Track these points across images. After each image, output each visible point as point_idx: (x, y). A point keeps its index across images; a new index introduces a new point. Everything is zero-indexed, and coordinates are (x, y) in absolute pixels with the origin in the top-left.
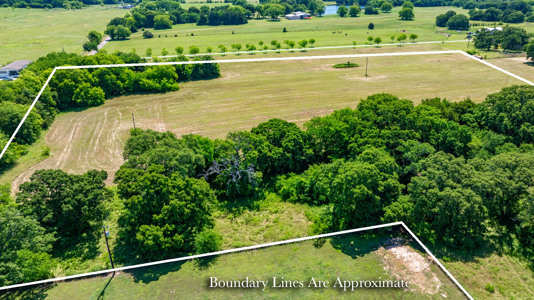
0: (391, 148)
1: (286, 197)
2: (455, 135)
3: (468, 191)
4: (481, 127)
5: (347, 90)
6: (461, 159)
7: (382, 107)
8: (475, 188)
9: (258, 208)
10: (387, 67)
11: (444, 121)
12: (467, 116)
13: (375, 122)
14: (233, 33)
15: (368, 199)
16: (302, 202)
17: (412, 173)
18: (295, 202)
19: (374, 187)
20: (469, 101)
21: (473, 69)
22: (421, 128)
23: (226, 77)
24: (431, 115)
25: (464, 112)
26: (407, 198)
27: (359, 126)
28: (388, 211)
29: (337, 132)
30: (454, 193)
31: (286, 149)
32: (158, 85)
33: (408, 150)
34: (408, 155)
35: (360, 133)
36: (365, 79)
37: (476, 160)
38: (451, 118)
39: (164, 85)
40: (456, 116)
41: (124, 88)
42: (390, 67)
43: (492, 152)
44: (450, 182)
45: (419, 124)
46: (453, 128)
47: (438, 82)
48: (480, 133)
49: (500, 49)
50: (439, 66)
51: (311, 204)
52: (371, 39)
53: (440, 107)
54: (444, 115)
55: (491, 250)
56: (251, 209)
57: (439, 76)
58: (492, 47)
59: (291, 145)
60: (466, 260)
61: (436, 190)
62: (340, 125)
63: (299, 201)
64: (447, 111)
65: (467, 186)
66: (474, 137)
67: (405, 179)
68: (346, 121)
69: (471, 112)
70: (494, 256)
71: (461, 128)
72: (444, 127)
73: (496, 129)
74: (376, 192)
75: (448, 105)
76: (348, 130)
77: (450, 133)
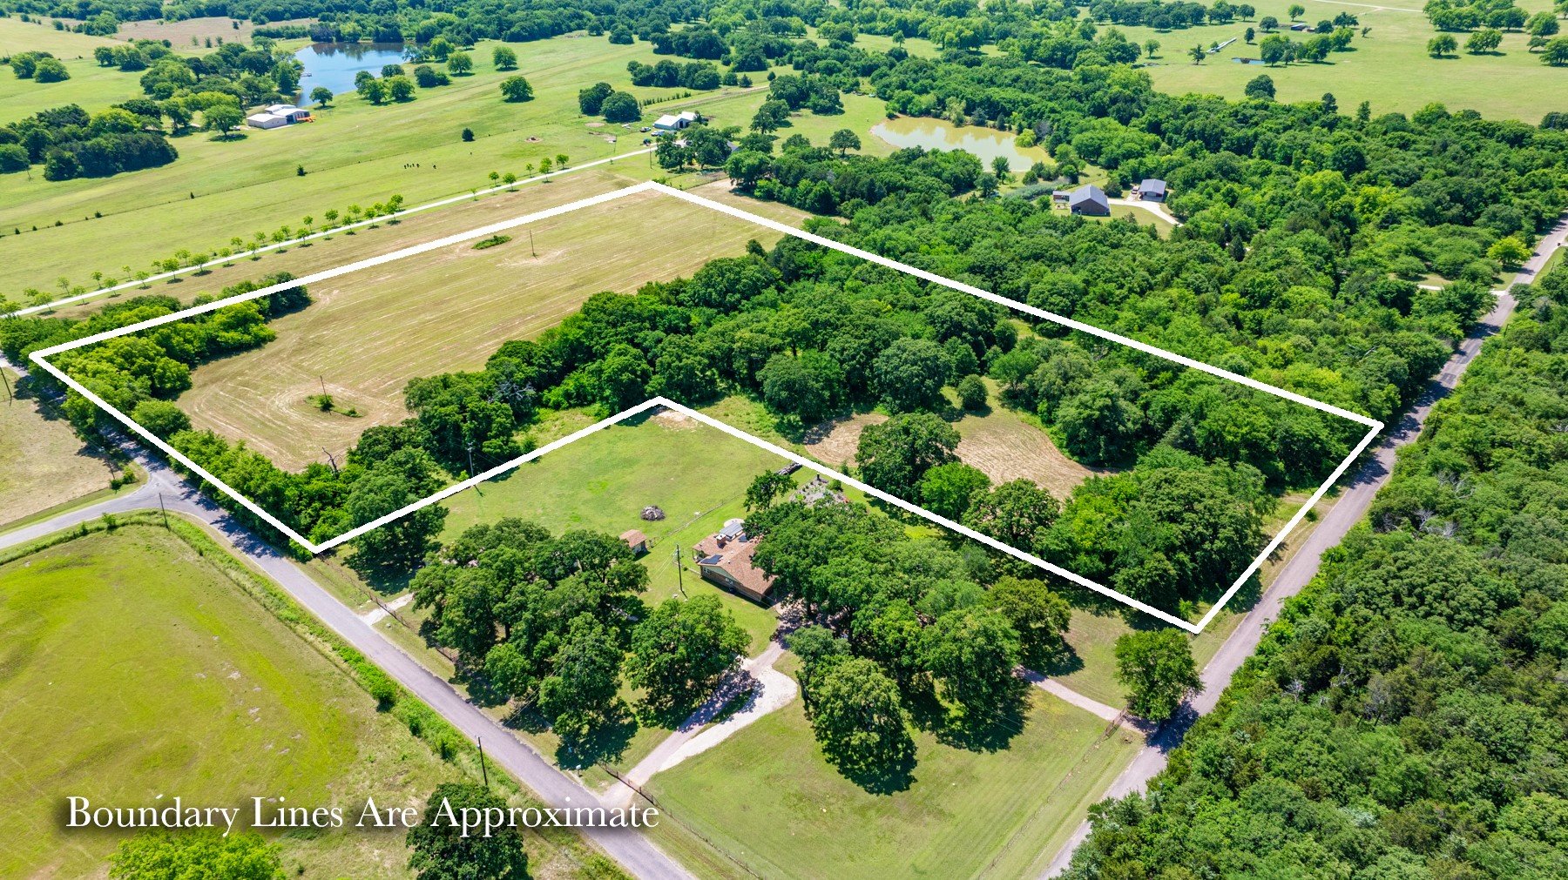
0: (631, 342)
1: (557, 407)
2: (677, 318)
3: (698, 358)
4: (697, 305)
5: (524, 285)
6: (688, 336)
7: (609, 306)
8: (702, 355)
9: (539, 420)
10: (553, 233)
11: (664, 307)
12: (682, 296)
13: (608, 322)
14: (192, 197)
15: (632, 382)
16: (574, 406)
17: (656, 356)
18: (567, 408)
19: (634, 372)
20: (680, 281)
21: (670, 214)
22: (648, 318)
23: (323, 301)
24: (652, 304)
25: (678, 293)
26: (657, 376)
27: (595, 330)
28: (648, 388)
29: (578, 339)
30: (689, 362)
31: (540, 366)
32: (247, 337)
33: (645, 340)
34: (646, 344)
35: (599, 334)
36: (534, 261)
37: (699, 334)
38: (669, 303)
39: (256, 336)
40: (672, 298)
41: (197, 354)
42: (556, 232)
43: (709, 325)
44: (685, 355)
45: (646, 315)
46: (674, 312)
47: (633, 248)
48: (697, 310)
49: (697, 166)
50: (624, 216)
51: (582, 405)
52: (494, 177)
53: (656, 294)
54: (662, 301)
55: (725, 395)
56: (535, 423)
57: (631, 237)
58: (686, 165)
59: (542, 361)
60: (709, 405)
61: (677, 363)
62: (574, 333)
63: (570, 406)
64: (664, 295)
65: (696, 355)
66: (692, 315)
67: (651, 363)
68: (580, 328)
69: (684, 292)
70: (727, 399)
71: (680, 309)
72: (666, 313)
73: (708, 304)
74: (637, 376)
75: (661, 288)
76: (586, 335)
77: (672, 317)
